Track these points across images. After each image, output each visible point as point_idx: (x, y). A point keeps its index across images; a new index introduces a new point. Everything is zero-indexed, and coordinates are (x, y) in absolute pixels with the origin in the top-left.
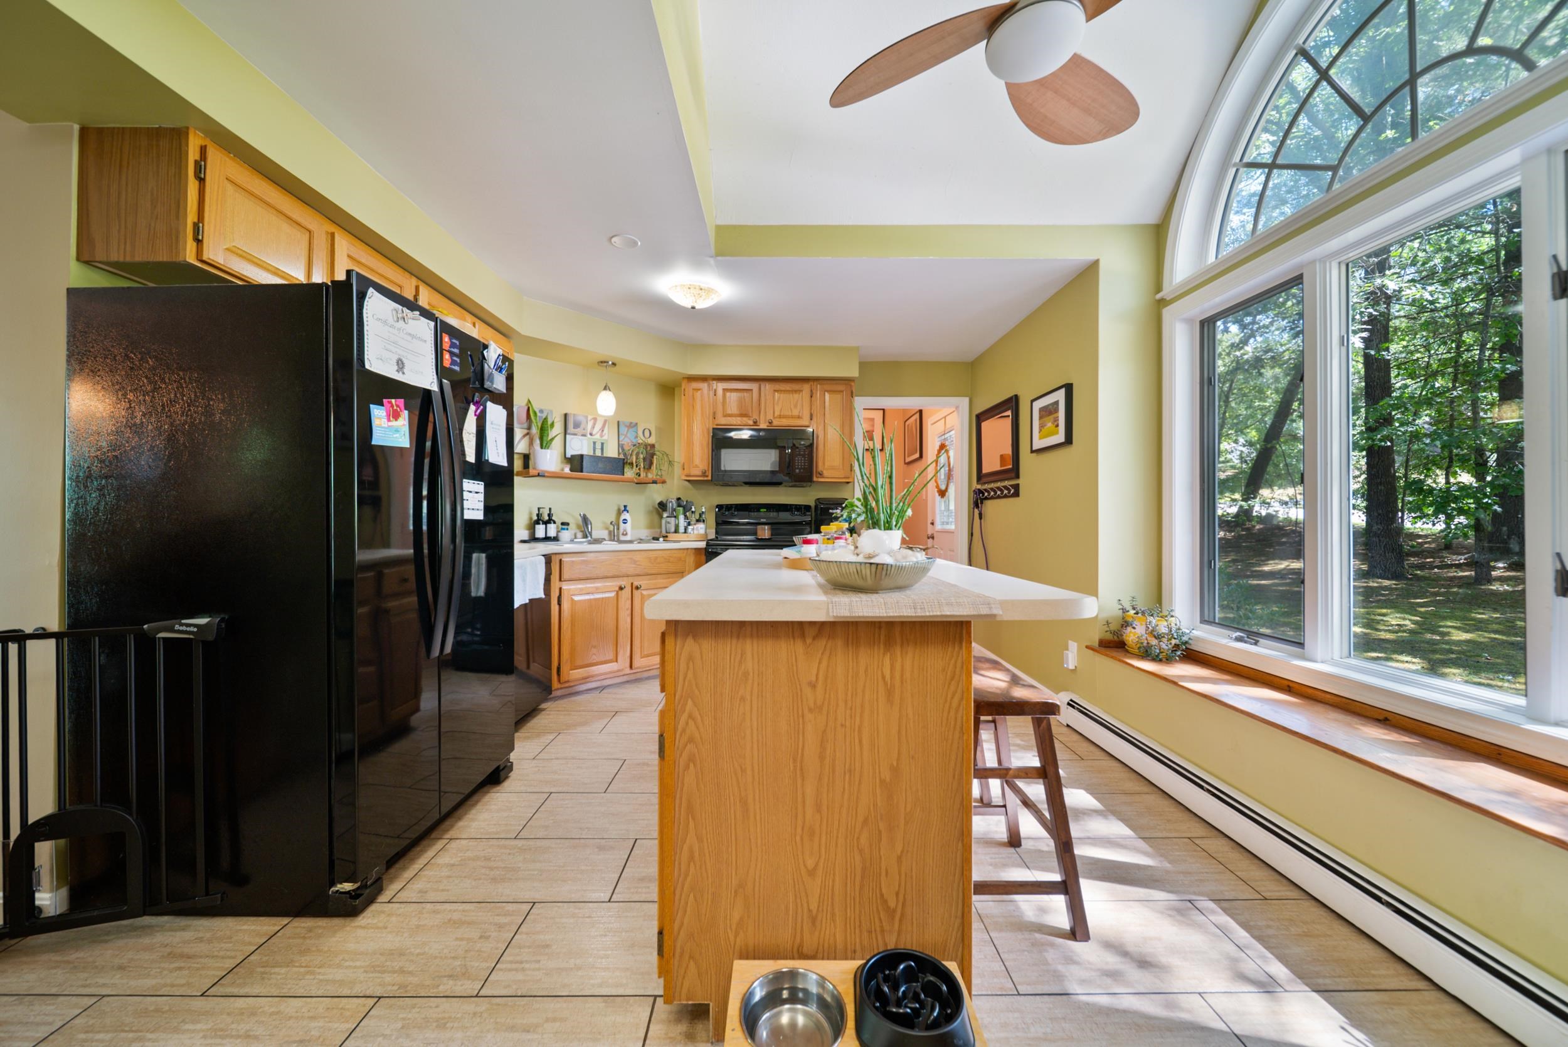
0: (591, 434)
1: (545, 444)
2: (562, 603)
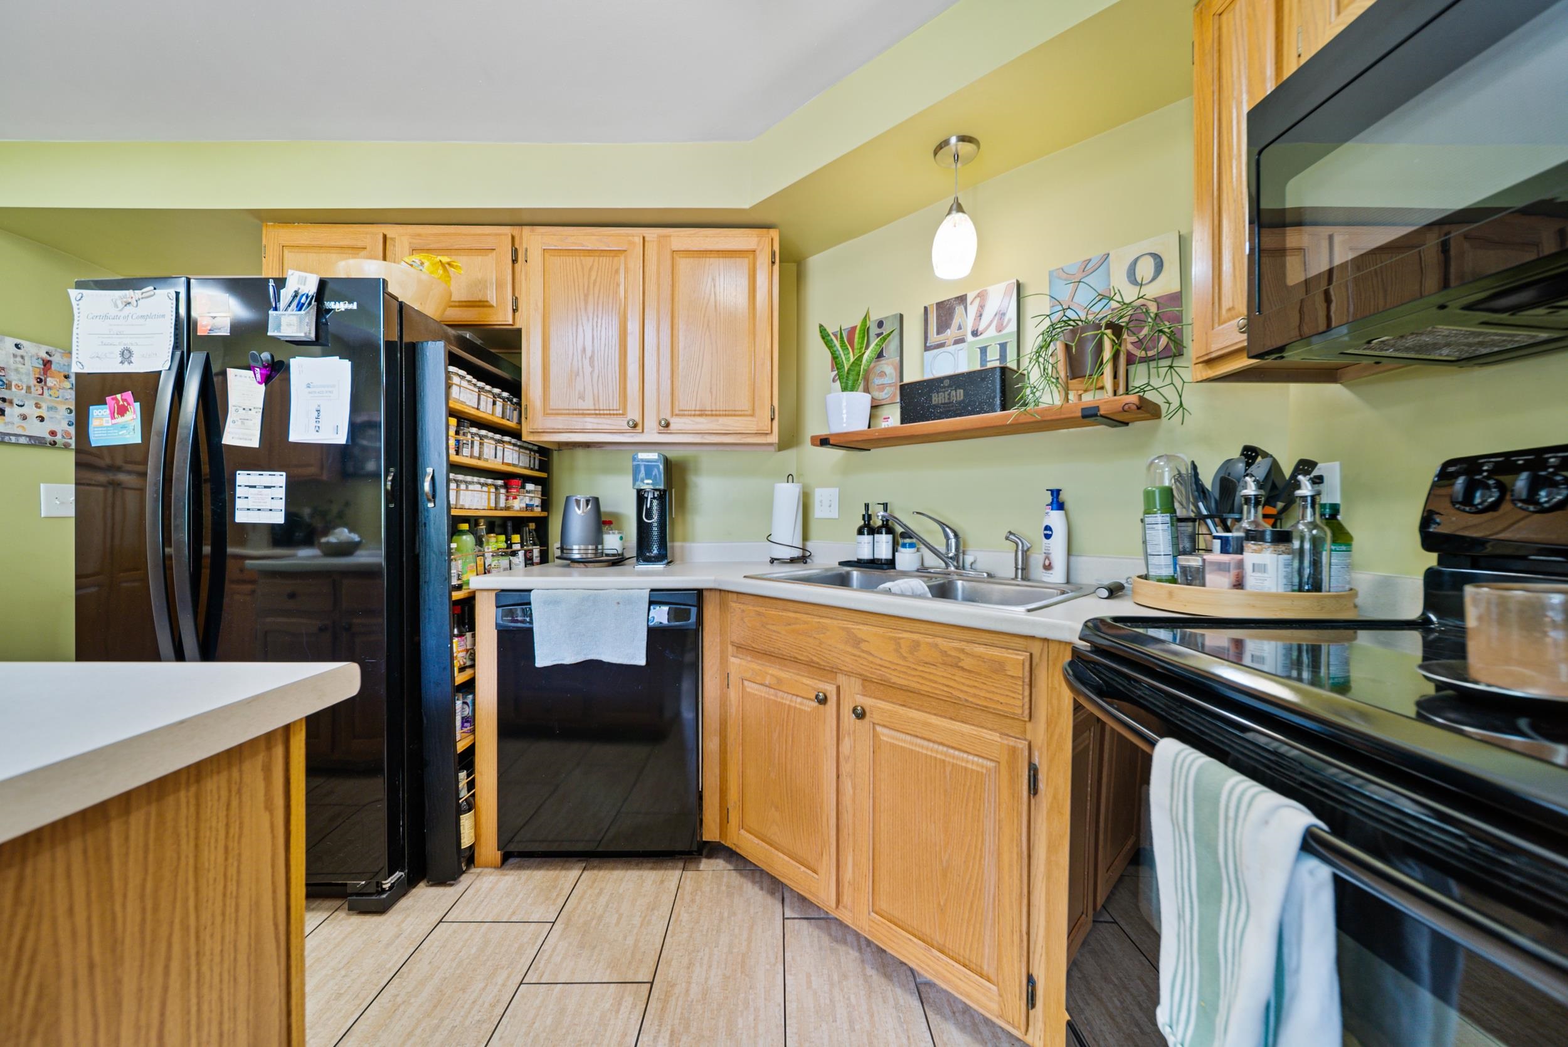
0: (975, 333)
1: (850, 383)
2: (730, 686)
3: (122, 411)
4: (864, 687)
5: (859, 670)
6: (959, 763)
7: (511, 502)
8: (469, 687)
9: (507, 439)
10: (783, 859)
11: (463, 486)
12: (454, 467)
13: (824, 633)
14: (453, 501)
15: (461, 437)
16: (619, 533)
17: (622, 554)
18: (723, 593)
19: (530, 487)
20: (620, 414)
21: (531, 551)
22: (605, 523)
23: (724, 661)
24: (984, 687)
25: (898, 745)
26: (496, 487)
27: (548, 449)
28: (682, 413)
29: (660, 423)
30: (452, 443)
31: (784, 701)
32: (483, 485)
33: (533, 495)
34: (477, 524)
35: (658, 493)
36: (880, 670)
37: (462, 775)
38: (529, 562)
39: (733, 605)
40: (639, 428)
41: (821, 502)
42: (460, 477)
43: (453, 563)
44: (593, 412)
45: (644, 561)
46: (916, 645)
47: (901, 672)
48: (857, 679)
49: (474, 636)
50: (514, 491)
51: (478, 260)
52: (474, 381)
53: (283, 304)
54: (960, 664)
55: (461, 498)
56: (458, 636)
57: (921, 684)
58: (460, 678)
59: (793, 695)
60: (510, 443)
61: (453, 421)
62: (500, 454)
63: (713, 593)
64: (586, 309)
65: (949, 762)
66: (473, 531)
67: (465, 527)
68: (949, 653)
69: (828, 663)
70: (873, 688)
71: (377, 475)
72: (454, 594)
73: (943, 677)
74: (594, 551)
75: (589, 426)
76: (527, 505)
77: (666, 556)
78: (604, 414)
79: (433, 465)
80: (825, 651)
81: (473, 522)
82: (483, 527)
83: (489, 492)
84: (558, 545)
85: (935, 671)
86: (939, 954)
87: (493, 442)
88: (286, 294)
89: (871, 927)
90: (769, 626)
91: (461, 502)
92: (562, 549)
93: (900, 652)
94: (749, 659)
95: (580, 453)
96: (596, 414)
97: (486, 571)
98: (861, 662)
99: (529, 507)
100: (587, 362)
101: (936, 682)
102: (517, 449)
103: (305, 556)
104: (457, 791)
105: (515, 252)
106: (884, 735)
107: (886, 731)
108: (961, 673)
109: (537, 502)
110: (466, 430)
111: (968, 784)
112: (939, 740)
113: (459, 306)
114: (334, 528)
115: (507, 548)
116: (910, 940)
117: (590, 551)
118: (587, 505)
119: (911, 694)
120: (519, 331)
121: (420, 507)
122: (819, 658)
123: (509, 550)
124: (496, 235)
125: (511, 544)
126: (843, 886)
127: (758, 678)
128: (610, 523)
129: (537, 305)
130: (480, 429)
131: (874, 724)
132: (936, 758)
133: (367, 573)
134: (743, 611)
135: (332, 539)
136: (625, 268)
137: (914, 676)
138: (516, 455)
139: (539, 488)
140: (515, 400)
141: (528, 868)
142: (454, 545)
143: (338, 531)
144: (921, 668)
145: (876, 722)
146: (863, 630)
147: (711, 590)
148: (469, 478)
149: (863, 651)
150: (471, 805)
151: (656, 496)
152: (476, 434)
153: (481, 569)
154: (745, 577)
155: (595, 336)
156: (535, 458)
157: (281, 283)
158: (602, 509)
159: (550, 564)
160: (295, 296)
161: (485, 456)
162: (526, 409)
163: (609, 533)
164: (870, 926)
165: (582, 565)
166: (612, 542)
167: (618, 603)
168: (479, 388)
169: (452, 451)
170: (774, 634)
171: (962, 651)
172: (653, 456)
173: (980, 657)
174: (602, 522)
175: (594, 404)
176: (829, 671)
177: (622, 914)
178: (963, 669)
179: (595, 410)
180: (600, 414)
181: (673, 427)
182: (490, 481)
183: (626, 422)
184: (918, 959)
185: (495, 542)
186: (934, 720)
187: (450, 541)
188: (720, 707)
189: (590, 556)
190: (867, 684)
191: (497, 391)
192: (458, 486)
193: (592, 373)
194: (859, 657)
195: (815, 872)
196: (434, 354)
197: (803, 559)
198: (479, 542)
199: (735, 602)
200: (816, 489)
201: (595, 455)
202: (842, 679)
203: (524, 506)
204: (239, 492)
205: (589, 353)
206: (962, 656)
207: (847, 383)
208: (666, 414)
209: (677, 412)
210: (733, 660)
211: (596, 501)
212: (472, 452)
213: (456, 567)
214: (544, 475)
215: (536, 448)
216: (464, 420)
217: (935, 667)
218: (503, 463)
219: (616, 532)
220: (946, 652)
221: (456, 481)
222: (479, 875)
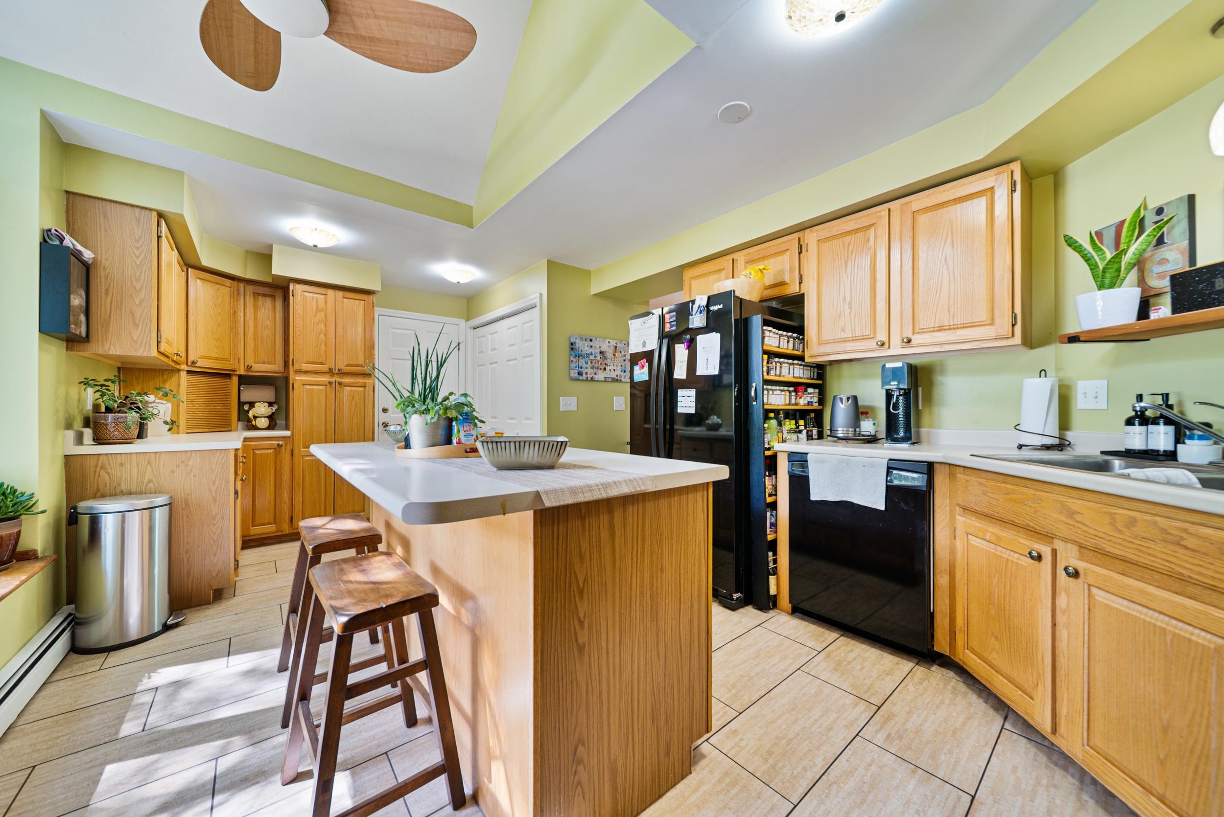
1: (1107, 281)
2: (956, 537)
3: (643, 367)
4: (1081, 553)
5: (1073, 537)
6: (1182, 633)
7: (799, 400)
8: (773, 506)
9: (796, 362)
10: (1002, 681)
11: (771, 392)
12: (766, 382)
13: (1039, 504)
14: (765, 401)
15: (770, 365)
16: (873, 420)
17: (875, 435)
18: (952, 467)
19: (810, 390)
20: (871, 338)
21: (811, 431)
22: (863, 413)
23: (952, 518)
24: (1212, 567)
25: (1114, 607)
26: (790, 392)
27: (823, 365)
28: (922, 331)
29: (903, 340)
30: (765, 369)
31: (1003, 555)
32: (782, 391)
33: (812, 395)
34: (779, 414)
35: (903, 391)
36: (1095, 539)
37: (770, 554)
38: (810, 438)
39: (959, 475)
40: (886, 346)
41: (1085, 393)
42: (769, 387)
43: (765, 436)
44: (851, 339)
45: (892, 440)
46: (1133, 522)
47: (1115, 543)
48: (1074, 546)
49: (776, 478)
50: (800, 394)
51: (779, 259)
52: (777, 331)
53: (694, 313)
54: (1183, 543)
55: (770, 399)
56: (768, 476)
57: (1139, 556)
58: (769, 500)
59: (1011, 550)
60: (798, 364)
61: (766, 357)
62: (791, 371)
63: (943, 466)
64: (846, 271)
65: (1170, 631)
66: (776, 417)
67: (772, 415)
68: (1170, 531)
69: (1044, 528)
70: (1091, 555)
71: (730, 385)
72: (766, 452)
73: (1163, 552)
74: (853, 433)
75: (849, 349)
76: (809, 402)
77: (911, 438)
78: (859, 339)
79: (756, 383)
80: (1040, 518)
81: (776, 412)
82: (782, 415)
83: (785, 395)
84: (829, 428)
85: (1153, 546)
86: (1158, 802)
87: (788, 365)
88: (696, 307)
89: (1085, 757)
90: (989, 494)
91: (770, 401)
92: (831, 430)
93: (1115, 526)
94: (973, 518)
95: (845, 366)
96: (854, 340)
97: (784, 441)
98: (1075, 530)
99: (809, 403)
100: (846, 307)
101: (1154, 556)
102: (802, 367)
103: (698, 431)
104: (768, 563)
105: (800, 247)
106: (1098, 595)
107: (1101, 593)
108: (1184, 551)
109: (816, 399)
110: (772, 360)
111: (1192, 654)
112: (1158, 609)
113: (770, 288)
114: (710, 415)
115: (796, 428)
116: (1126, 780)
117: (850, 432)
118: (848, 401)
119: (1130, 565)
120: (803, 295)
121: (750, 405)
122: (1034, 523)
123: (797, 430)
124: (789, 241)
125: (799, 426)
126: (1060, 718)
127: (980, 534)
128: (866, 413)
129: (813, 276)
130: (780, 358)
131: (1089, 585)
132: (1155, 625)
133: (725, 440)
134: (967, 481)
135: (709, 422)
136: (875, 236)
137: (1130, 548)
138: (801, 371)
139: (817, 391)
140: (801, 337)
141: (807, 621)
142: (766, 425)
143: (712, 417)
144: (1138, 542)
145: (1090, 583)
146: (1076, 504)
147: (941, 463)
148: (774, 388)
149: (1078, 522)
150: (775, 572)
151: (901, 393)
152: (777, 362)
153: (781, 440)
154: (971, 455)
155: (852, 288)
156: (814, 372)
157: (693, 302)
158: (860, 403)
159: (824, 440)
160: (699, 307)
161: (783, 374)
162: (807, 342)
163: (865, 421)
164: (1083, 756)
165: (844, 441)
166: (867, 427)
167: (864, 466)
168: (780, 335)
169: (765, 374)
170: (994, 500)
171: (1186, 531)
172: (899, 364)
173: (1205, 539)
174: (859, 412)
175: (852, 333)
176: (1047, 537)
177: (864, 667)
178: (1186, 548)
179: (853, 337)
180: (856, 340)
181: (913, 342)
182: (786, 388)
183: (875, 343)
184: (1134, 799)
185: (789, 424)
186: (1152, 589)
187: (764, 423)
188: (950, 553)
189: (850, 435)
190: (1084, 551)
191: (790, 334)
192: (768, 392)
193: (850, 313)
194: (1074, 526)
195: (1032, 699)
196: (757, 320)
197: (1061, 446)
198: (780, 424)
199: (961, 474)
200: (1079, 383)
201: (856, 366)
202: (1058, 544)
203: (807, 402)
204: (679, 399)
205: (848, 300)
206: (1185, 536)
207: (1102, 281)
208: (908, 334)
209: (918, 331)
210: (958, 517)
211: (855, 398)
212: (776, 372)
213: (767, 437)
214: (820, 382)
215: (814, 365)
216: (771, 355)
217: (1153, 543)
218: (793, 377)
219: (871, 419)
220: (1165, 530)
221: (768, 390)
222: (779, 613)
